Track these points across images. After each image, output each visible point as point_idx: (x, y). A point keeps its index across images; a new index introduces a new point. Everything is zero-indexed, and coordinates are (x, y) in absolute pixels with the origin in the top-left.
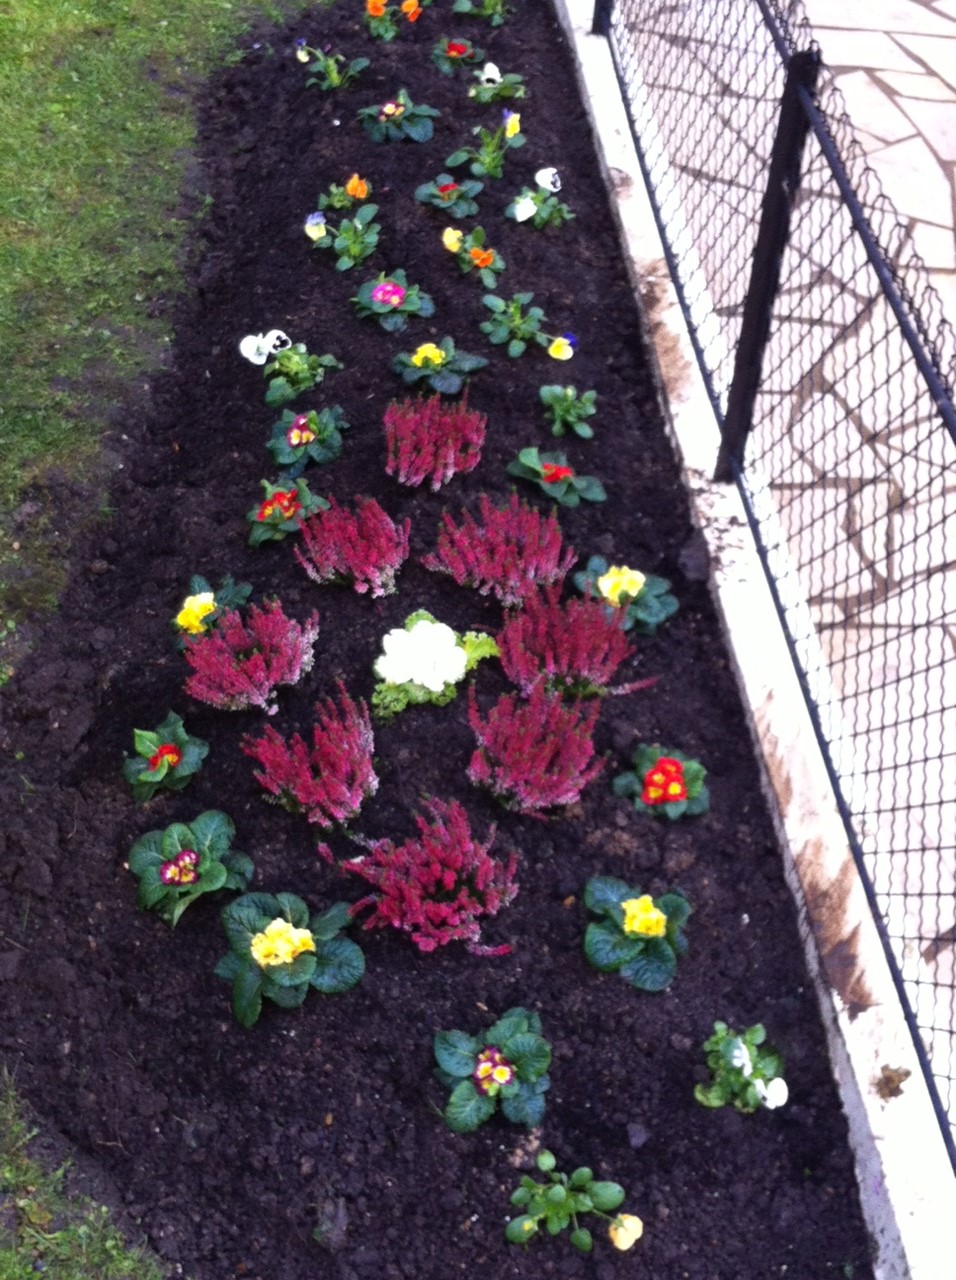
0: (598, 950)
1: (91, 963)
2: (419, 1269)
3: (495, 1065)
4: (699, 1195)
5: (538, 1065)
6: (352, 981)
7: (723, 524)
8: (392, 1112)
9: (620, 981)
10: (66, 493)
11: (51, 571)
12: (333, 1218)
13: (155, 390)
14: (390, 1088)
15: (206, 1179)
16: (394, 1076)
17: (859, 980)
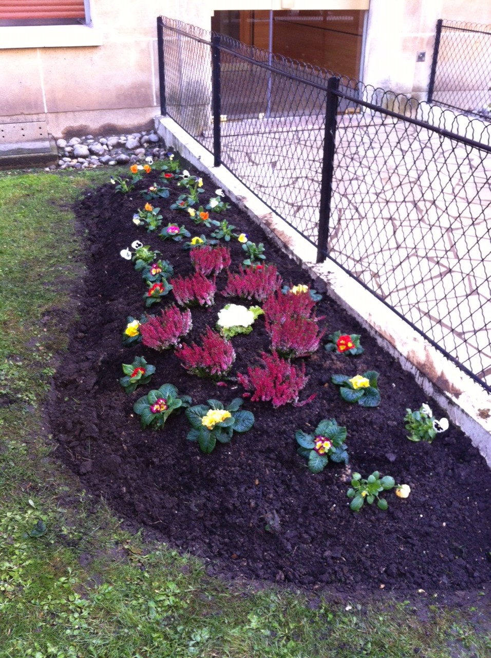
0: (348, 395)
1: (126, 456)
2: (317, 532)
3: (323, 442)
4: (424, 476)
5: (341, 437)
6: (250, 426)
7: (326, 274)
8: (283, 474)
9: (359, 406)
10: (61, 312)
11: (61, 337)
12: (273, 519)
13: (86, 281)
14: (279, 464)
15: (207, 523)
16: (280, 458)
17: (453, 386)
